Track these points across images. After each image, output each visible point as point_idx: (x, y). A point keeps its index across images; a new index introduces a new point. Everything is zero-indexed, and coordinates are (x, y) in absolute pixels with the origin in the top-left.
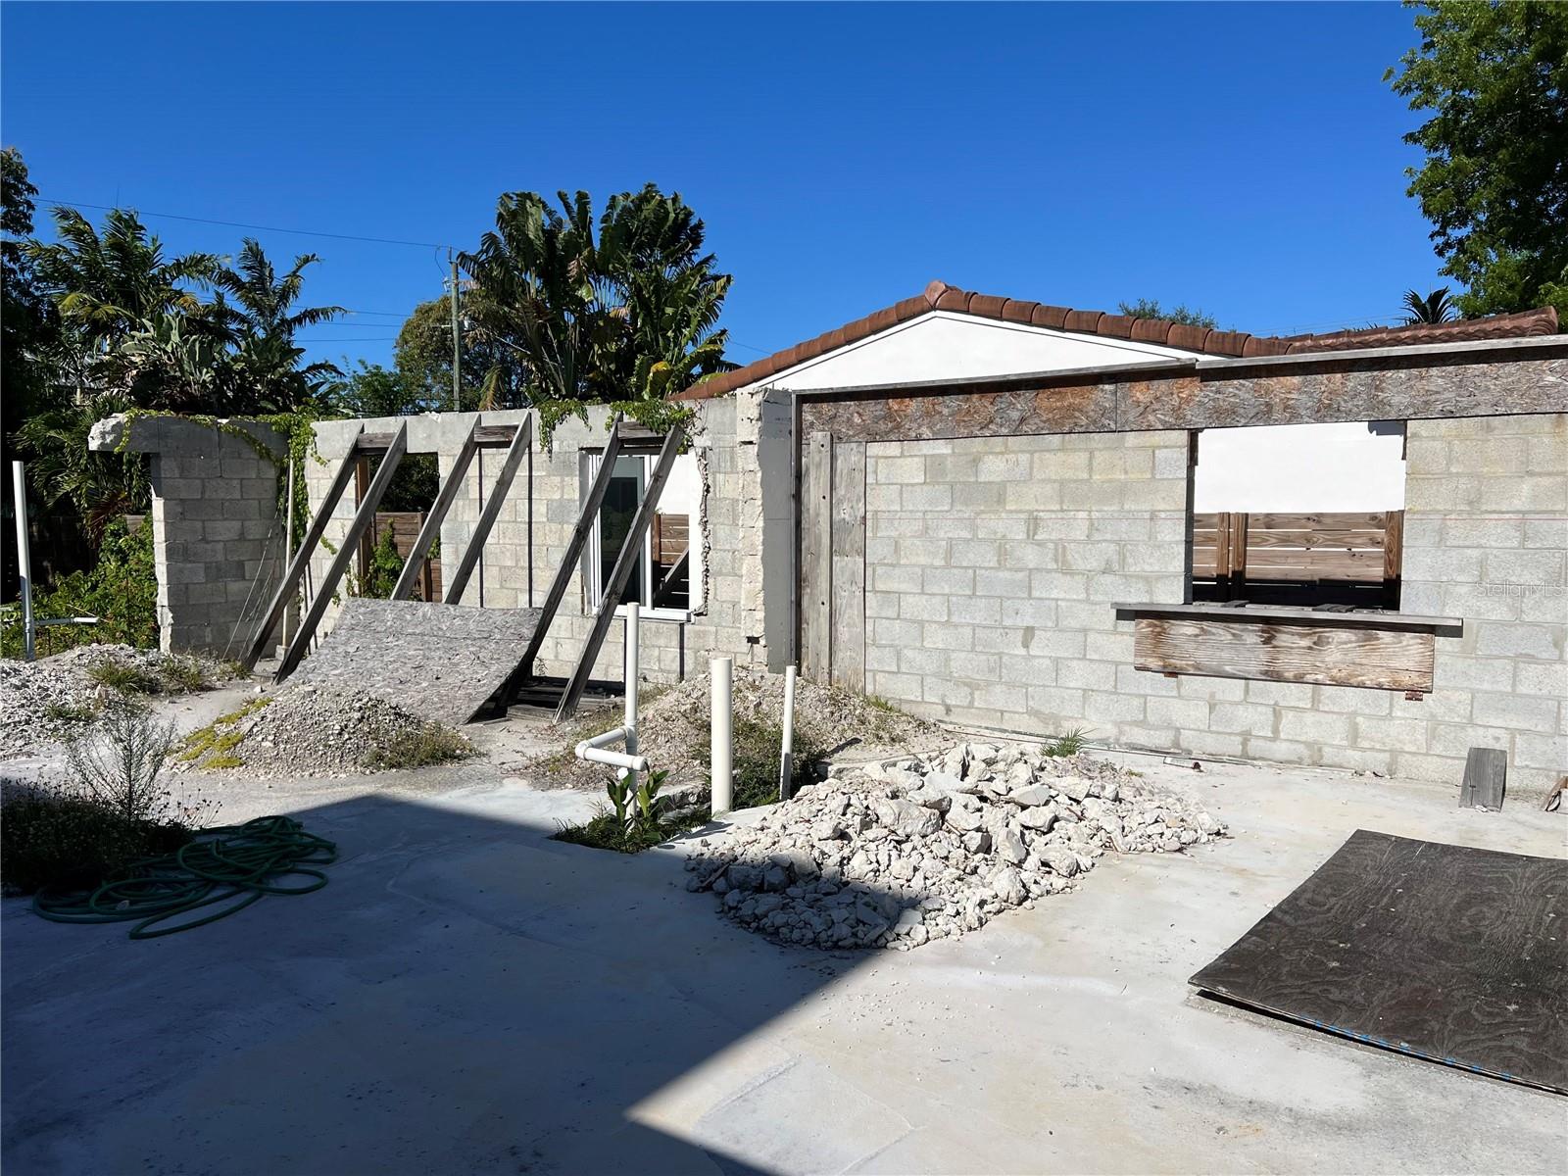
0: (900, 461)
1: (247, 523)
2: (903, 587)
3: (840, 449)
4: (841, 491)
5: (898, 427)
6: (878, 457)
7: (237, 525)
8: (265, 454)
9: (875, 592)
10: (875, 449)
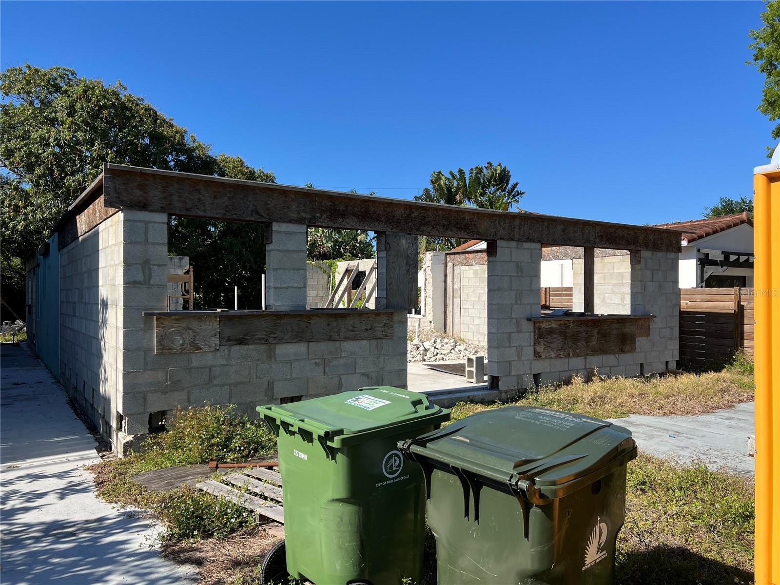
0: (468, 271)
1: (319, 292)
2: (469, 307)
3: (455, 268)
4: (455, 280)
5: (468, 262)
6: (464, 270)
7: (316, 292)
8: (325, 272)
9: (463, 308)
10: (463, 268)
